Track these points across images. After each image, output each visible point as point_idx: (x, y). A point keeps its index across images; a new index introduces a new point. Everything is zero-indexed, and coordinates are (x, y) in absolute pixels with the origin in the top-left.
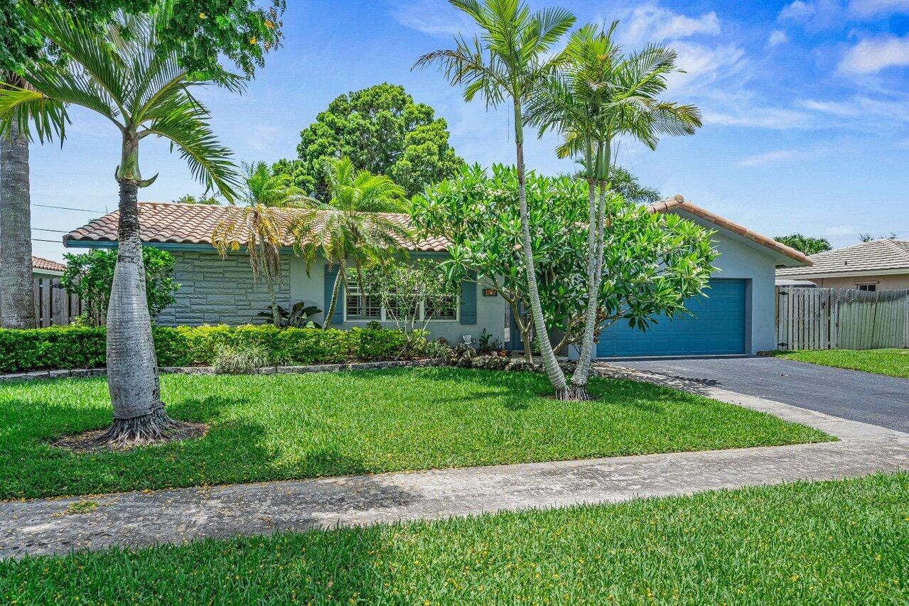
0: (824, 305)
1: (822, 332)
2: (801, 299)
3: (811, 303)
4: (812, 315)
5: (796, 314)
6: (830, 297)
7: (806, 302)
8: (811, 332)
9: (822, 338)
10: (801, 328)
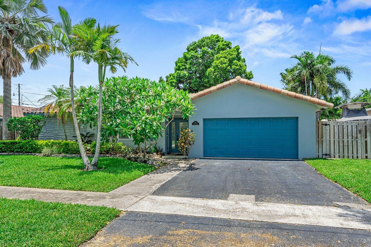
0: (360, 132)
1: (359, 148)
2: (341, 128)
3: (350, 130)
4: (350, 138)
5: (337, 137)
6: (366, 127)
7: (345, 130)
8: (350, 148)
9: (359, 151)
10: (341, 145)
